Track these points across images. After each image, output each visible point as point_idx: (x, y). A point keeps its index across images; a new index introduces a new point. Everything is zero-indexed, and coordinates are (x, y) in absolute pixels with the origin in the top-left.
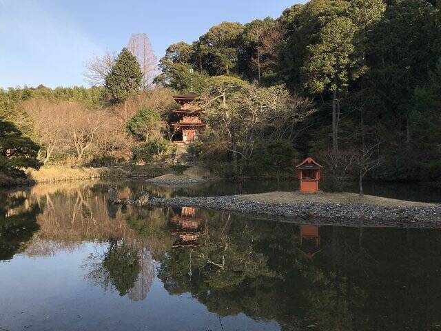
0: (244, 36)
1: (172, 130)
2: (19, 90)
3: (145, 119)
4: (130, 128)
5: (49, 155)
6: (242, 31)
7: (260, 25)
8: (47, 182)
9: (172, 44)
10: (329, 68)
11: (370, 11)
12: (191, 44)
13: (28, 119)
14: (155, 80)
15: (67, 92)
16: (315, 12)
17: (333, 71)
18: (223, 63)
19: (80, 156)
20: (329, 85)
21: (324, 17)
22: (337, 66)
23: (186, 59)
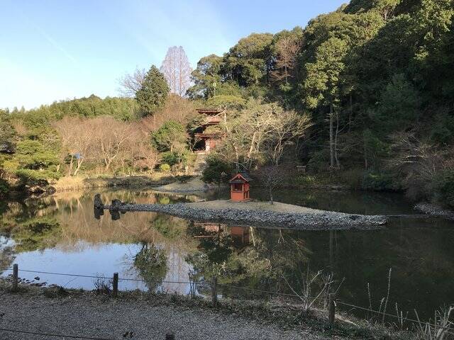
0: (271, 47)
1: (193, 141)
2: (68, 102)
3: (169, 132)
4: (155, 139)
5: (79, 166)
6: (270, 42)
7: (287, 36)
8: (72, 189)
9: (203, 57)
10: (322, 85)
11: (367, 30)
12: (221, 56)
13: (57, 136)
14: (187, 91)
15: (112, 102)
16: (328, 26)
17: (325, 88)
18: (251, 74)
19: (108, 166)
20: (322, 101)
21: (334, 32)
22: (328, 84)
23: (217, 71)
